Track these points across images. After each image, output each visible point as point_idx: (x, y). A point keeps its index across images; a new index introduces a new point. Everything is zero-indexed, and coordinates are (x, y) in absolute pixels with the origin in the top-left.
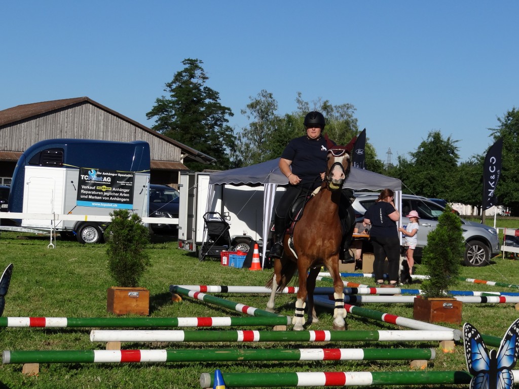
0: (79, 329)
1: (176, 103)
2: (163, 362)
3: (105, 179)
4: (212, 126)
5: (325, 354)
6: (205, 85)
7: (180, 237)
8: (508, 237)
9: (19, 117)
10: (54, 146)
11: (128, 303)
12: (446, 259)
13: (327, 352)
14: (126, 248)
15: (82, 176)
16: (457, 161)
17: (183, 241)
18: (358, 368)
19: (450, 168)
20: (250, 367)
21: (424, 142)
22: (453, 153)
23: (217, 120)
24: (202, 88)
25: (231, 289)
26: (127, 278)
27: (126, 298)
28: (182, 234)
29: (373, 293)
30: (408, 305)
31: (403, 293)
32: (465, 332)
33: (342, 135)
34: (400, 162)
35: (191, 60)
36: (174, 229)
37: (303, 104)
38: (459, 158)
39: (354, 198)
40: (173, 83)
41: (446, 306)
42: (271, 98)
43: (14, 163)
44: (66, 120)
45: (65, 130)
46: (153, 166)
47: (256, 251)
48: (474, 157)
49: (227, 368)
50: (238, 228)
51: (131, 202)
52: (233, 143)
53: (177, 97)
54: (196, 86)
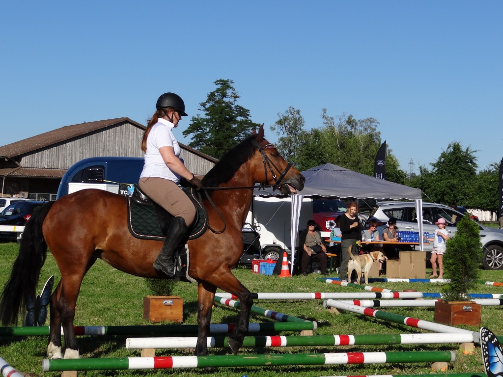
1: (210, 121)
2: (194, 368)
5: (349, 358)
6: (236, 103)
9: (65, 138)
10: (95, 164)
11: (163, 311)
12: (465, 265)
13: (350, 355)
15: (122, 191)
16: (475, 170)
18: (381, 371)
19: (469, 177)
20: (278, 371)
21: (444, 152)
22: (471, 162)
24: (233, 106)
25: (261, 296)
26: (161, 287)
27: (161, 306)
29: (396, 297)
30: (430, 309)
31: (425, 296)
32: (482, 336)
33: (366, 148)
34: (421, 171)
35: (223, 81)
37: (329, 119)
38: (477, 167)
39: (378, 207)
40: (206, 102)
41: (466, 309)
42: (298, 114)
43: (59, 180)
44: (108, 139)
45: (107, 149)
47: (285, 259)
48: (492, 165)
49: (255, 372)
50: (267, 238)
53: (211, 116)
54: (228, 104)
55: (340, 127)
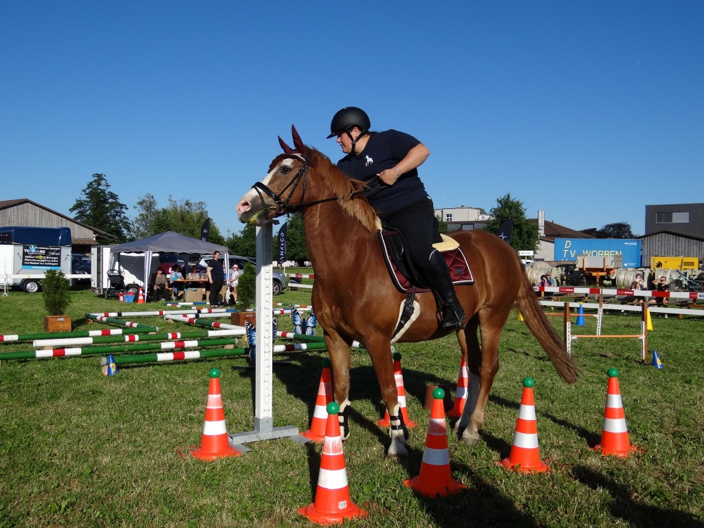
0: (25, 341)
1: (90, 202)
3: (41, 251)
4: (114, 216)
6: (108, 190)
7: (93, 285)
8: (292, 278)
10: (5, 231)
11: (58, 325)
14: (55, 292)
15: (25, 250)
17: (94, 288)
23: (117, 212)
24: (106, 192)
25: (124, 314)
26: (56, 310)
27: (56, 322)
28: (94, 284)
29: (210, 312)
30: (229, 318)
31: (227, 311)
36: (88, 281)
41: (249, 317)
44: (12, 214)
45: (12, 220)
46: (73, 242)
47: (141, 292)
50: (129, 278)
51: (59, 265)
52: (129, 226)
54: (103, 191)
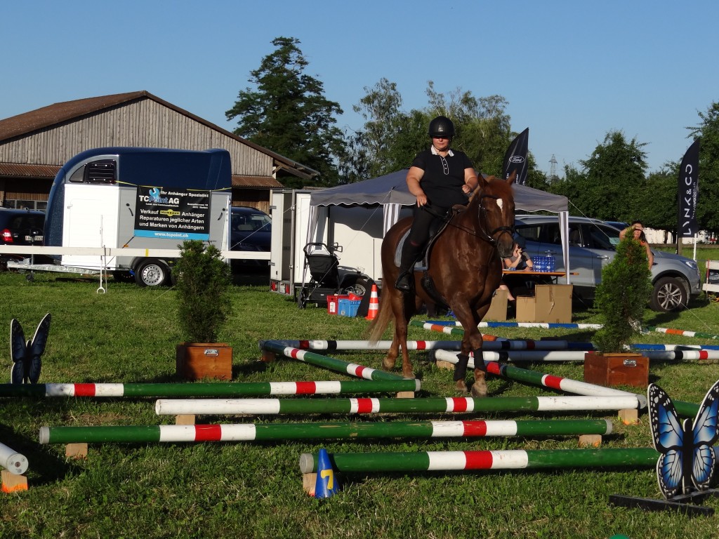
1: (266, 97)
2: (251, 441)
3: (171, 200)
4: (315, 130)
5: (466, 428)
6: (304, 72)
7: (273, 276)
8: (713, 272)
9: (56, 119)
10: (103, 157)
11: (205, 364)
13: (468, 425)
14: (200, 291)
15: (141, 197)
16: (644, 171)
17: (277, 282)
18: (510, 445)
19: (635, 181)
21: (600, 146)
22: (639, 160)
23: (321, 119)
24: (299, 77)
26: (202, 330)
27: (202, 357)
28: (276, 273)
29: (531, 347)
30: (577, 364)
31: (571, 347)
32: (650, 396)
34: (567, 173)
35: (285, 39)
36: (265, 266)
37: (436, 96)
38: (646, 167)
40: (259, 71)
41: (628, 364)
42: (393, 89)
43: (50, 181)
44: (118, 123)
45: (118, 136)
46: (235, 183)
47: (374, 295)
48: (667, 165)
51: (206, 231)
52: (343, 150)
53: (267, 90)
54: (292, 74)
55: (452, 108)
